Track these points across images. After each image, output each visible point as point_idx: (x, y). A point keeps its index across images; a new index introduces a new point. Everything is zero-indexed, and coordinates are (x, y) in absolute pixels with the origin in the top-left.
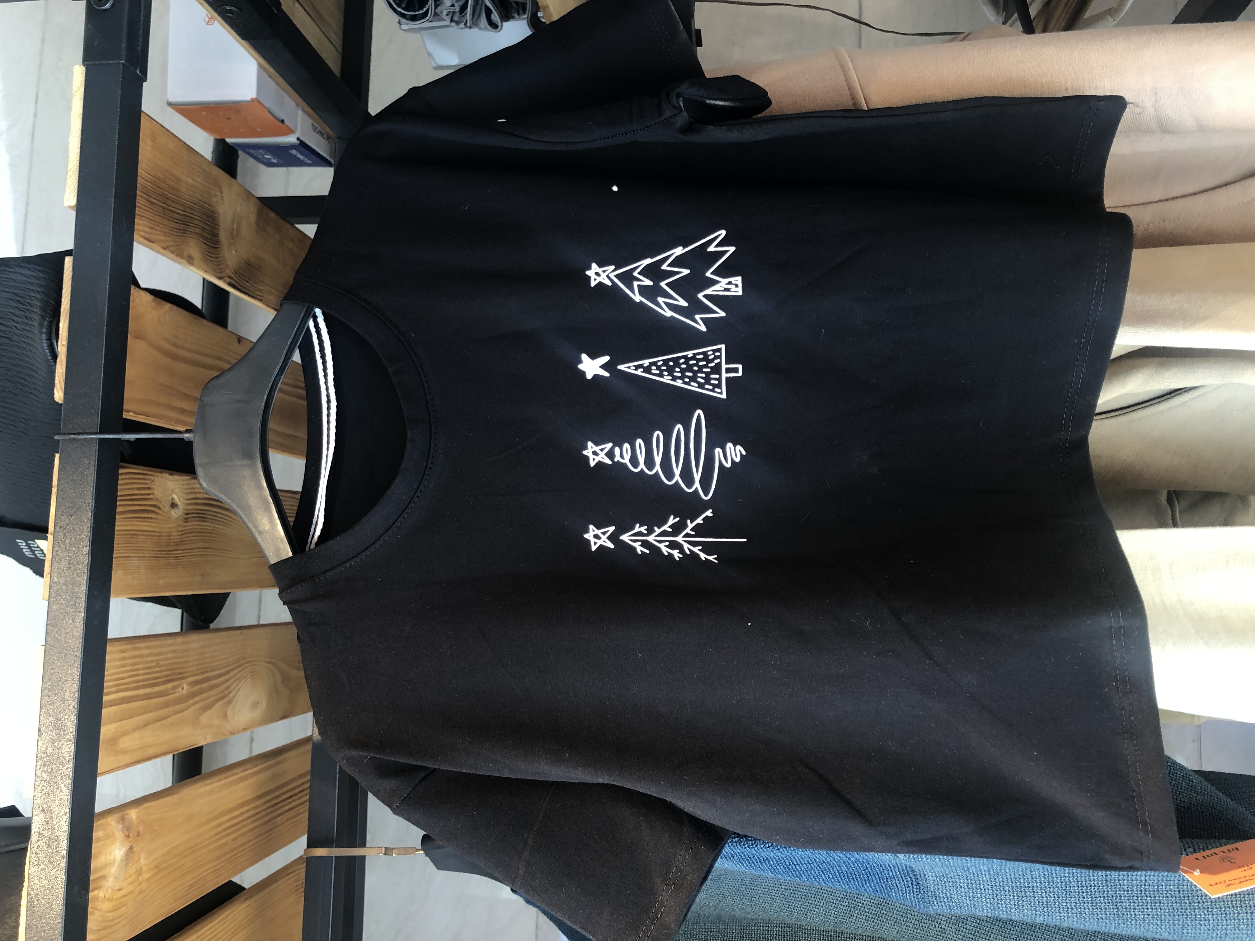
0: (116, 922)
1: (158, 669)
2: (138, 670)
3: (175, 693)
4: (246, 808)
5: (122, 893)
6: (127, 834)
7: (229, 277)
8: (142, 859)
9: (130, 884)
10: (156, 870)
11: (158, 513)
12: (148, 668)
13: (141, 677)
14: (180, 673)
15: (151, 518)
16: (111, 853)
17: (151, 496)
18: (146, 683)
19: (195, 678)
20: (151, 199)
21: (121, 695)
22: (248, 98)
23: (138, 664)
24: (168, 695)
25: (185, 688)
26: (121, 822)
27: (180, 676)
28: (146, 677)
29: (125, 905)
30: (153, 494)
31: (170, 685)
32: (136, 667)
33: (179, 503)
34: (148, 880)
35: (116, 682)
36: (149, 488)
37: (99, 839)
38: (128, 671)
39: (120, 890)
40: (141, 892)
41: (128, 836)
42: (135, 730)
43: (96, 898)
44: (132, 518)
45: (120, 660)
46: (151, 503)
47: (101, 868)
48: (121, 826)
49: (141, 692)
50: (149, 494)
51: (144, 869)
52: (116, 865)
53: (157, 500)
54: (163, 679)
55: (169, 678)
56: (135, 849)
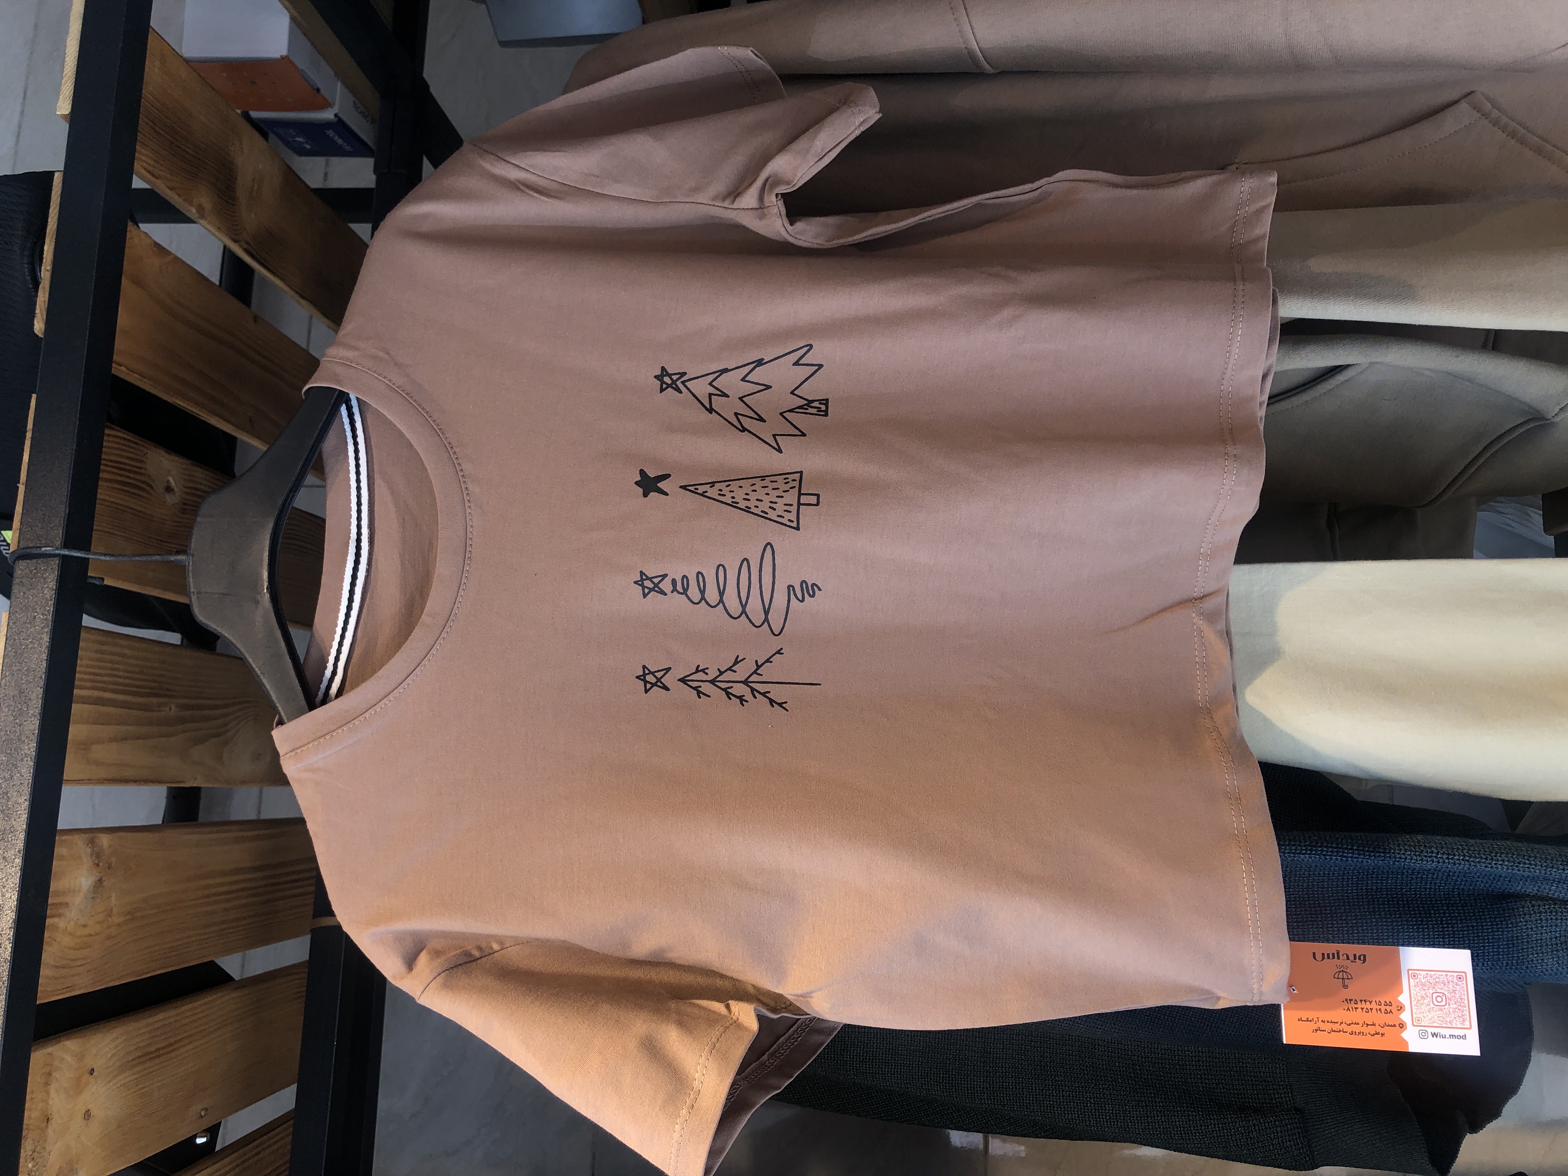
0: (79, 963)
1: (140, 676)
2: (118, 670)
3: (161, 711)
4: (241, 877)
5: (87, 931)
6: (96, 862)
7: (247, 243)
8: (113, 899)
9: (98, 923)
10: (129, 917)
11: (148, 493)
12: (130, 672)
13: (121, 680)
14: (169, 690)
15: (142, 497)
16: (76, 878)
17: (143, 471)
18: (128, 688)
19: (186, 701)
20: (157, 129)
21: (96, 693)
22: (277, 55)
23: (118, 663)
24: (153, 711)
25: (172, 710)
26: (90, 845)
27: (168, 693)
28: (127, 681)
29: (90, 947)
30: (146, 469)
31: (155, 700)
32: (116, 666)
33: (176, 489)
34: (119, 925)
35: (92, 677)
36: (141, 462)
37: (62, 858)
38: (106, 668)
39: (85, 926)
40: (109, 938)
41: (98, 865)
42: (111, 740)
43: (55, 928)
44: (119, 489)
45: (97, 652)
46: (143, 479)
47: (64, 893)
48: (89, 850)
49: (121, 697)
50: (141, 468)
51: (115, 911)
52: (82, 895)
53: (150, 477)
54: (147, 691)
55: (155, 691)
56: (105, 883)
